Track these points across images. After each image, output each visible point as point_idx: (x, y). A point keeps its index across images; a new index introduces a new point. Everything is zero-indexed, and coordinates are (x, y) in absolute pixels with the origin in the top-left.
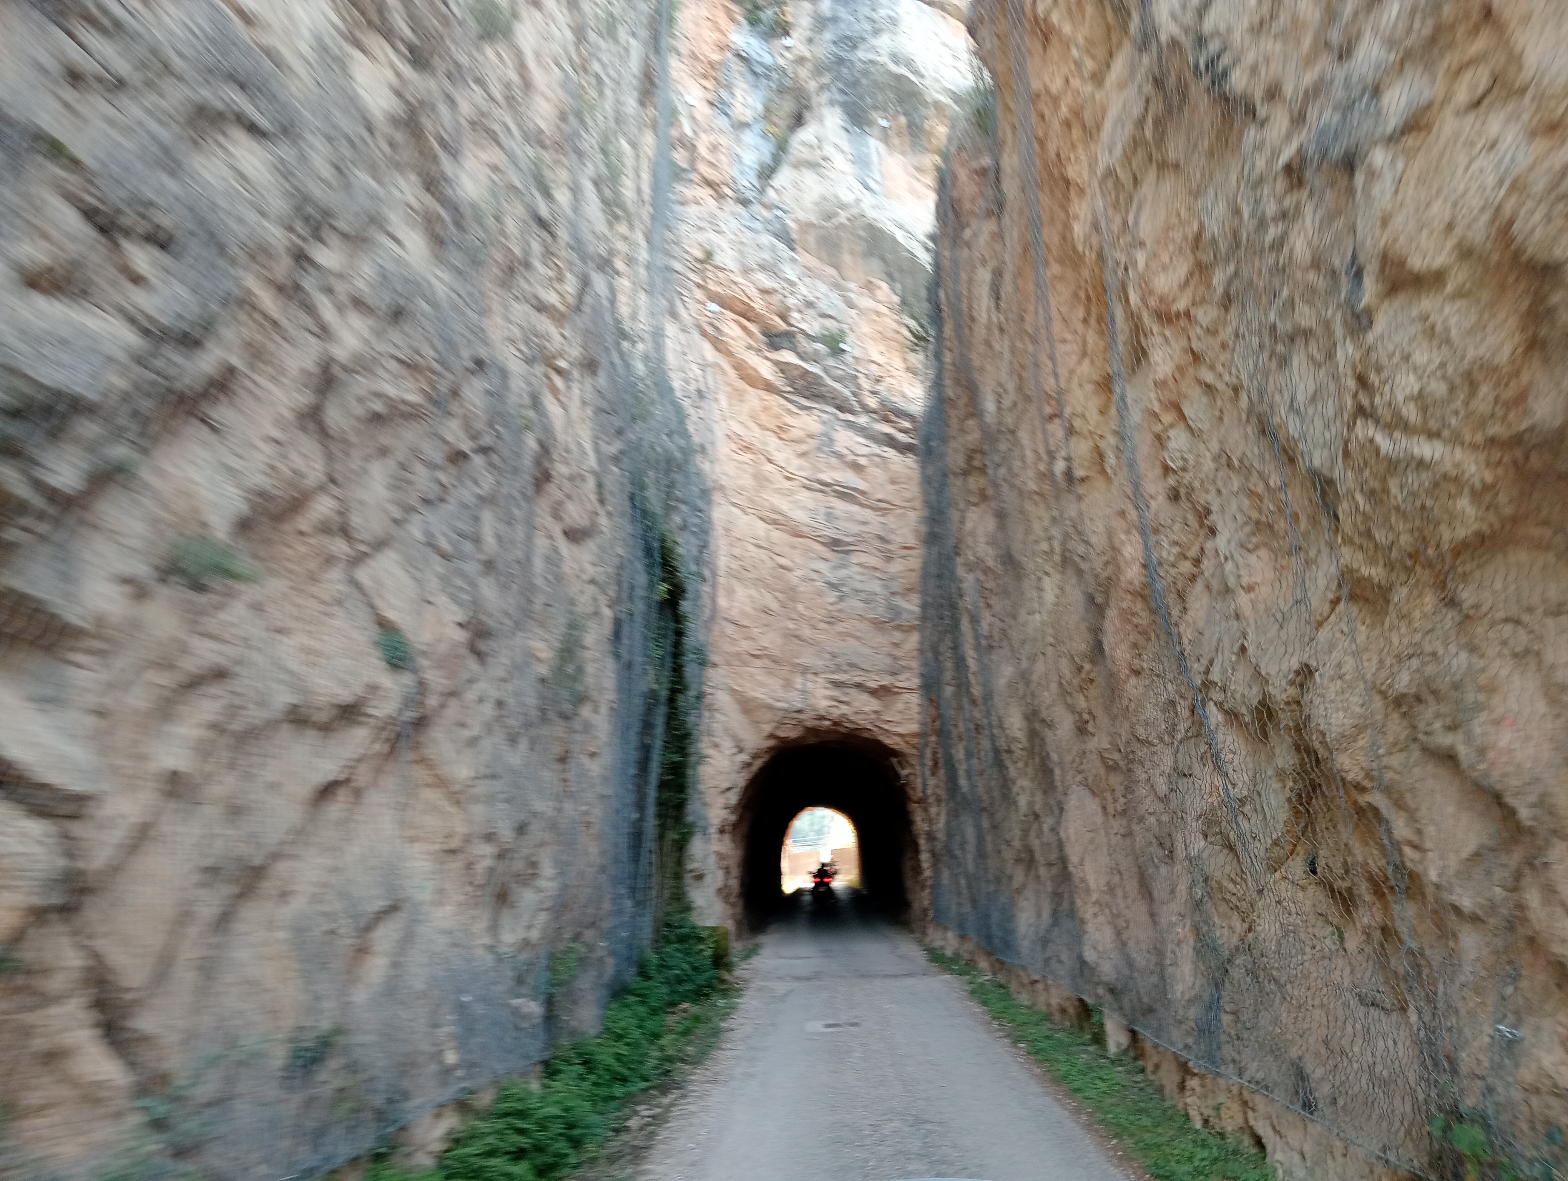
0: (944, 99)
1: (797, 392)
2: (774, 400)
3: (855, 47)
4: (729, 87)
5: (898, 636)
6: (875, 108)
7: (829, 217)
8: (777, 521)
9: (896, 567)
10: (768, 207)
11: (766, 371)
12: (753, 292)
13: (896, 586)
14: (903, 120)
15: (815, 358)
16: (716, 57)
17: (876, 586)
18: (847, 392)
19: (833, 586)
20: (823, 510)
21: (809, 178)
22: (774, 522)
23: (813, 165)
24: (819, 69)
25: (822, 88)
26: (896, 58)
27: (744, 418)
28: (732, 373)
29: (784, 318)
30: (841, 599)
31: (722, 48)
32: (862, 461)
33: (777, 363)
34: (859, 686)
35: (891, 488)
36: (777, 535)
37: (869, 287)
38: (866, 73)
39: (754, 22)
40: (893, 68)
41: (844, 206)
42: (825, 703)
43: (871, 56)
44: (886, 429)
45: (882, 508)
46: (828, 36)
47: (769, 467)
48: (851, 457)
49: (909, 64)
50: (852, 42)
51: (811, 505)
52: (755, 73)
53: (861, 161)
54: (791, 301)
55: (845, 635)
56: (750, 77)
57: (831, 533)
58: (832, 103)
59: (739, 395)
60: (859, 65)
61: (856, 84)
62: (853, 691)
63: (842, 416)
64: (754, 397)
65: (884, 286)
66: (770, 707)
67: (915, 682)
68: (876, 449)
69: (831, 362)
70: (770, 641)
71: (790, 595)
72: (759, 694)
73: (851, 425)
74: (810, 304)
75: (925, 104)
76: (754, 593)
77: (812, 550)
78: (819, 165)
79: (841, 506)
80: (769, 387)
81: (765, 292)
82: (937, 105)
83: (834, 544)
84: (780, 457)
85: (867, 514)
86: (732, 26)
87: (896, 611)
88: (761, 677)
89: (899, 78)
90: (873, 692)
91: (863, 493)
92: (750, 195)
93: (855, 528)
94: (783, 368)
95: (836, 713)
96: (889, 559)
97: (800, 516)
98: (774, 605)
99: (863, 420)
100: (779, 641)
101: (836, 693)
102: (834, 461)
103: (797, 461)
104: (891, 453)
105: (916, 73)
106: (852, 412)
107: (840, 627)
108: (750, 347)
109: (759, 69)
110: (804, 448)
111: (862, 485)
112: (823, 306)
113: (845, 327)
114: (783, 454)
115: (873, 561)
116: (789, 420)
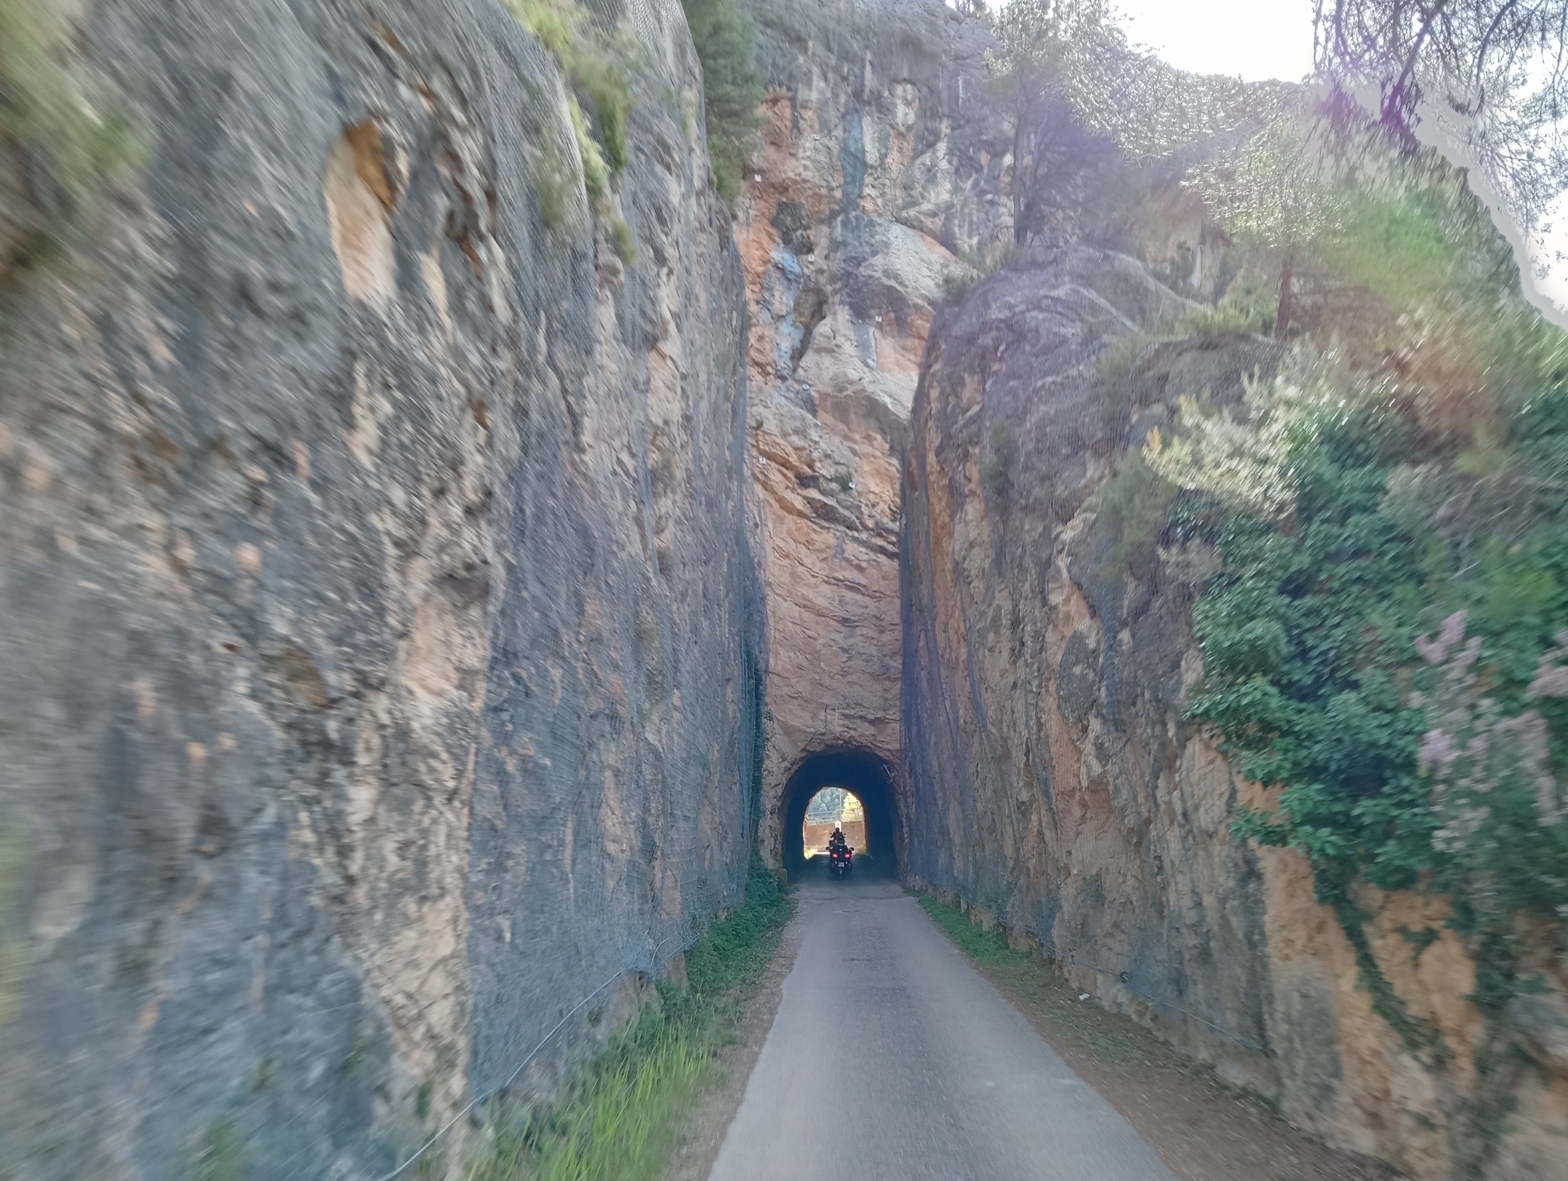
0: (920, 302)
1: (819, 516)
2: (804, 522)
3: (859, 265)
4: (770, 289)
5: (887, 684)
6: (873, 307)
7: (841, 390)
8: (807, 606)
9: (886, 637)
10: (800, 382)
11: (798, 503)
12: (789, 449)
13: (886, 651)
14: (892, 315)
15: (831, 494)
16: (760, 269)
17: (873, 651)
18: (853, 517)
19: (843, 650)
20: (837, 598)
21: (826, 360)
22: (805, 606)
23: (830, 351)
24: (833, 279)
25: (836, 292)
26: (887, 273)
27: (784, 535)
28: (776, 506)
29: (810, 466)
30: (850, 659)
31: (766, 262)
32: (864, 564)
33: (805, 498)
34: (862, 718)
35: (882, 582)
36: (806, 615)
37: (869, 439)
38: (866, 284)
39: (787, 241)
40: (884, 280)
41: (851, 383)
42: (840, 729)
43: (870, 272)
44: (880, 542)
45: (877, 596)
46: (839, 255)
47: (801, 569)
48: (856, 562)
49: (896, 277)
50: (858, 261)
51: (829, 594)
52: (789, 280)
53: (863, 346)
54: (815, 455)
55: (852, 684)
56: (785, 282)
57: (843, 614)
58: (842, 303)
59: (780, 520)
60: (861, 279)
61: (859, 290)
62: (858, 721)
63: (850, 533)
64: (790, 520)
65: (879, 437)
66: (804, 732)
67: (897, 716)
68: (873, 556)
69: (842, 496)
70: (803, 687)
71: (816, 657)
72: (796, 723)
73: (856, 540)
74: (828, 456)
75: (909, 306)
76: (792, 654)
77: (829, 625)
78: (833, 351)
79: (849, 595)
80: (800, 514)
81: (797, 449)
82: (916, 305)
83: (845, 621)
84: (807, 561)
85: (867, 600)
86: (773, 246)
87: (887, 668)
88: (797, 711)
89: (890, 288)
90: (872, 722)
91: (864, 586)
92: (785, 373)
93: (860, 611)
94: (810, 501)
95: (847, 736)
96: (882, 632)
97: (822, 602)
98: (805, 663)
99: (864, 536)
100: (809, 688)
101: (847, 723)
102: (844, 564)
103: (819, 564)
104: (882, 558)
105: (901, 283)
106: (857, 530)
107: (849, 678)
108: (787, 487)
109: (790, 276)
110: (824, 555)
111: (863, 581)
112: (837, 456)
113: (852, 470)
114: (809, 559)
115: (871, 633)
116: (814, 536)
